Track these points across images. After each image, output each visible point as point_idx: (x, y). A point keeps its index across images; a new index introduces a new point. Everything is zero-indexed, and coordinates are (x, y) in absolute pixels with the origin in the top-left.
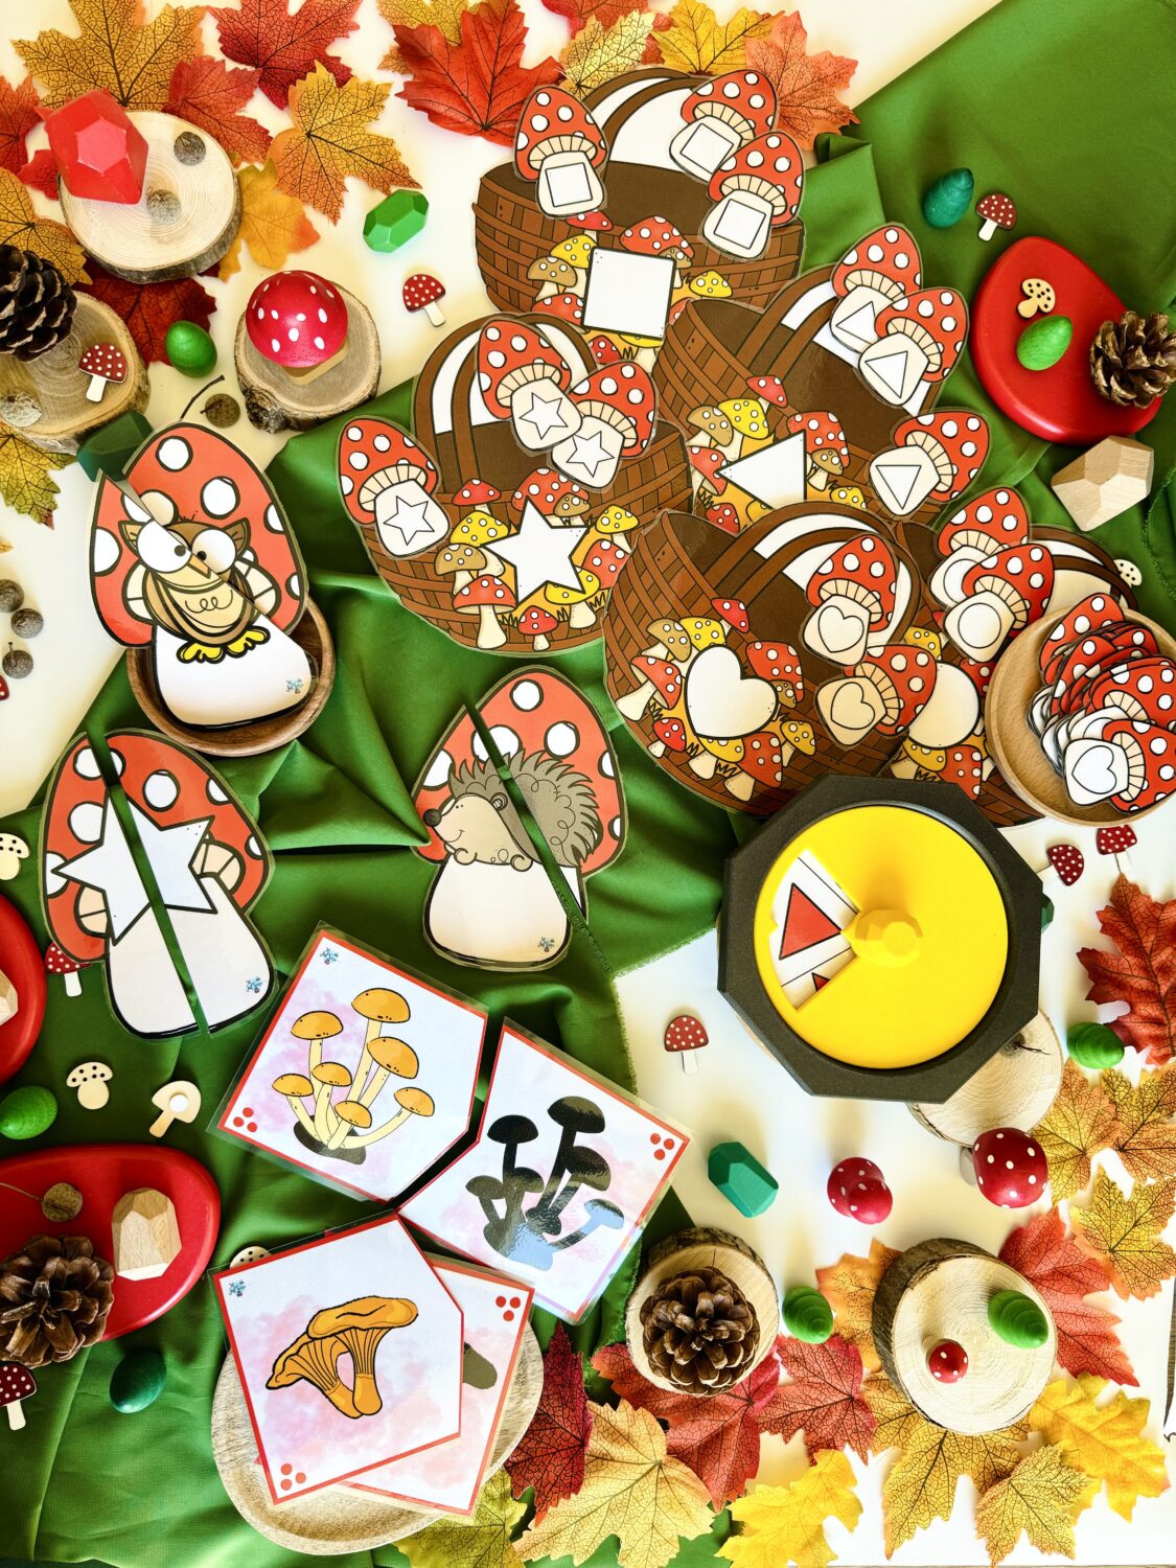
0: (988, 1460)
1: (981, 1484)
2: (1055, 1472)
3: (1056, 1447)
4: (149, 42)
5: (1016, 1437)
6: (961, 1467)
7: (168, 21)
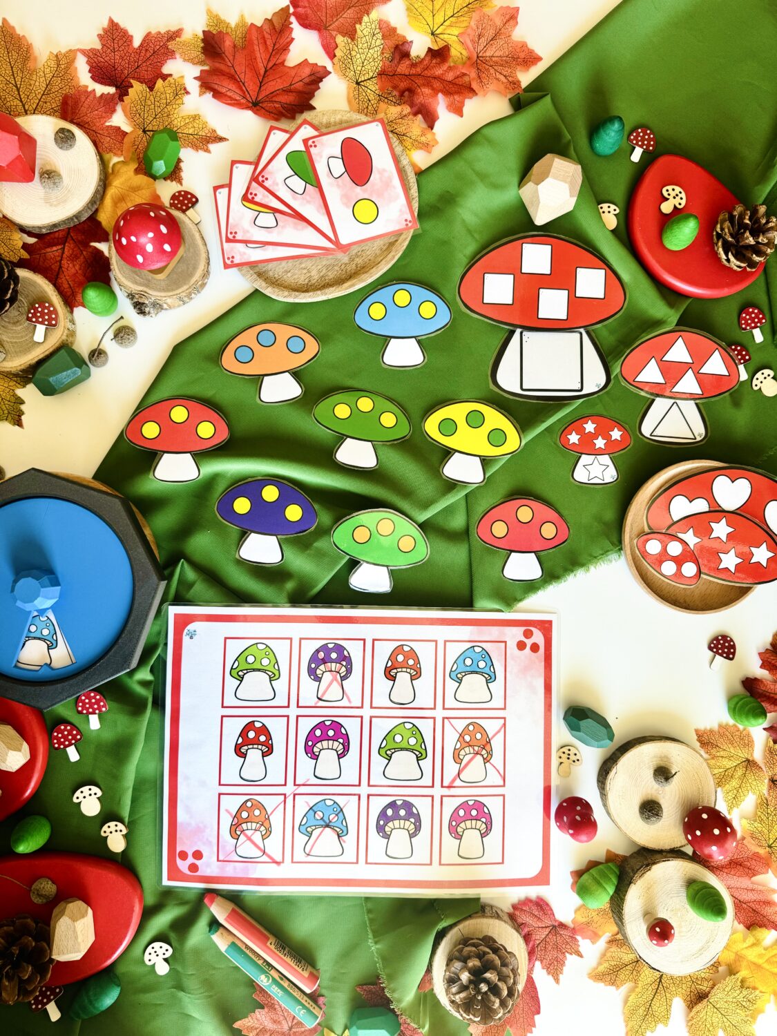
0: (693, 987)
1: (689, 1003)
2: (738, 992)
3: (737, 975)
4: (41, 81)
5: (711, 971)
6: (675, 992)
7: (53, 64)
